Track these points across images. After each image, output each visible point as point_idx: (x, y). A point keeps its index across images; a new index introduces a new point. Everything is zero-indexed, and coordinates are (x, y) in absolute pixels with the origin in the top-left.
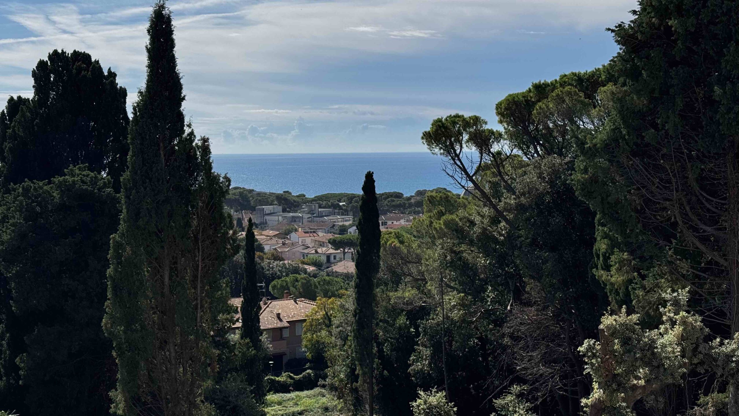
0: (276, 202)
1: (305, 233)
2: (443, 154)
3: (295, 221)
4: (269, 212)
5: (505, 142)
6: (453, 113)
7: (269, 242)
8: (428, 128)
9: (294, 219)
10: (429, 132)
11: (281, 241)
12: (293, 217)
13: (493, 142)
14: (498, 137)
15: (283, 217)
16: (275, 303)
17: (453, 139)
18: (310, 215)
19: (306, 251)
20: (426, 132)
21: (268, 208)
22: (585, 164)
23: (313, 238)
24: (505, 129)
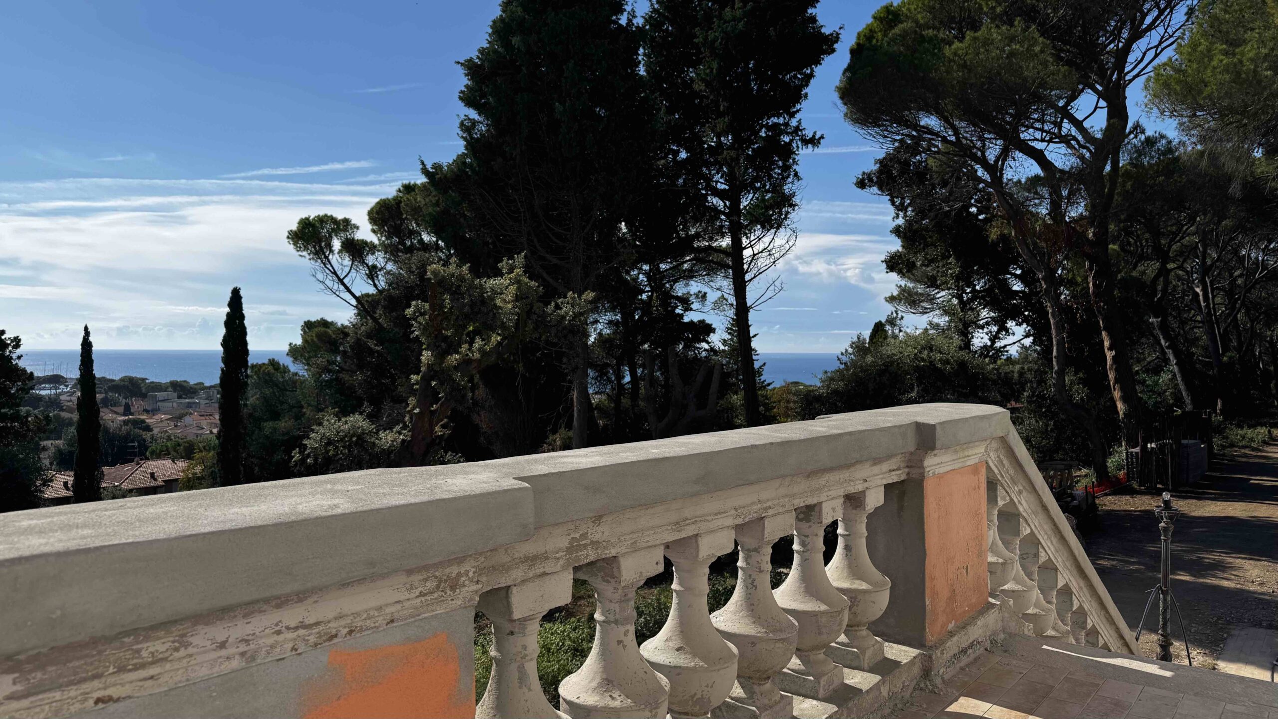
0: (170, 389)
1: (201, 416)
2: (313, 258)
3: (191, 407)
4: (162, 399)
5: (380, 253)
6: (322, 213)
7: (159, 425)
8: (294, 227)
9: (189, 405)
10: (295, 232)
11: (172, 424)
12: (189, 403)
13: (367, 254)
14: (372, 248)
15: (177, 403)
16: (148, 463)
17: (323, 244)
18: (207, 401)
19: (200, 432)
20: (291, 231)
21: (160, 395)
22: (437, 198)
23: (209, 421)
24: (379, 240)
